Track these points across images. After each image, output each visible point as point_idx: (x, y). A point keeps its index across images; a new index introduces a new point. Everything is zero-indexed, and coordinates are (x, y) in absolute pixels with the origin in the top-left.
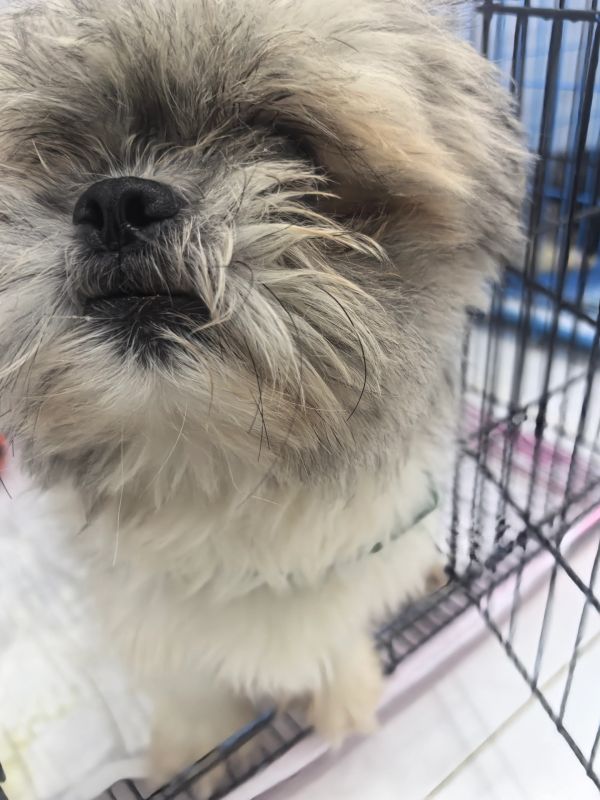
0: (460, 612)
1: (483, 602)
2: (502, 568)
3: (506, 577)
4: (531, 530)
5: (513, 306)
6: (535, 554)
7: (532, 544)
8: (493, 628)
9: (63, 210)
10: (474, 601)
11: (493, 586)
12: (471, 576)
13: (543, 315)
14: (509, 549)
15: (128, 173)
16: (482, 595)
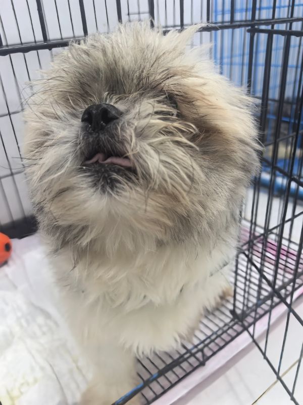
0: (238, 334)
1: (251, 329)
2: (260, 311)
3: (261, 316)
4: (275, 292)
5: (266, 177)
6: (277, 304)
7: (276, 300)
10: (245, 329)
11: (256, 320)
12: (244, 315)
13: (281, 181)
14: (264, 301)
16: (250, 325)
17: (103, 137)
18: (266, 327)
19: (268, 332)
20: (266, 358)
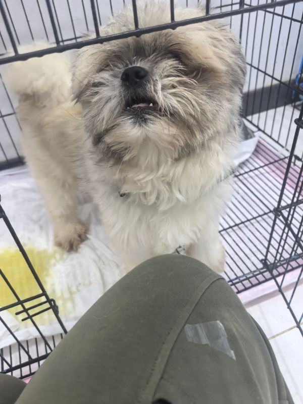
0: (267, 280)
1: (279, 279)
2: (294, 264)
3: (293, 269)
8: (280, 290)
9: (118, 77)
10: (274, 277)
11: (287, 271)
12: (275, 266)
15: (133, 66)
16: (280, 274)
17: (140, 91)
18: (296, 280)
19: (297, 283)
20: (289, 308)
